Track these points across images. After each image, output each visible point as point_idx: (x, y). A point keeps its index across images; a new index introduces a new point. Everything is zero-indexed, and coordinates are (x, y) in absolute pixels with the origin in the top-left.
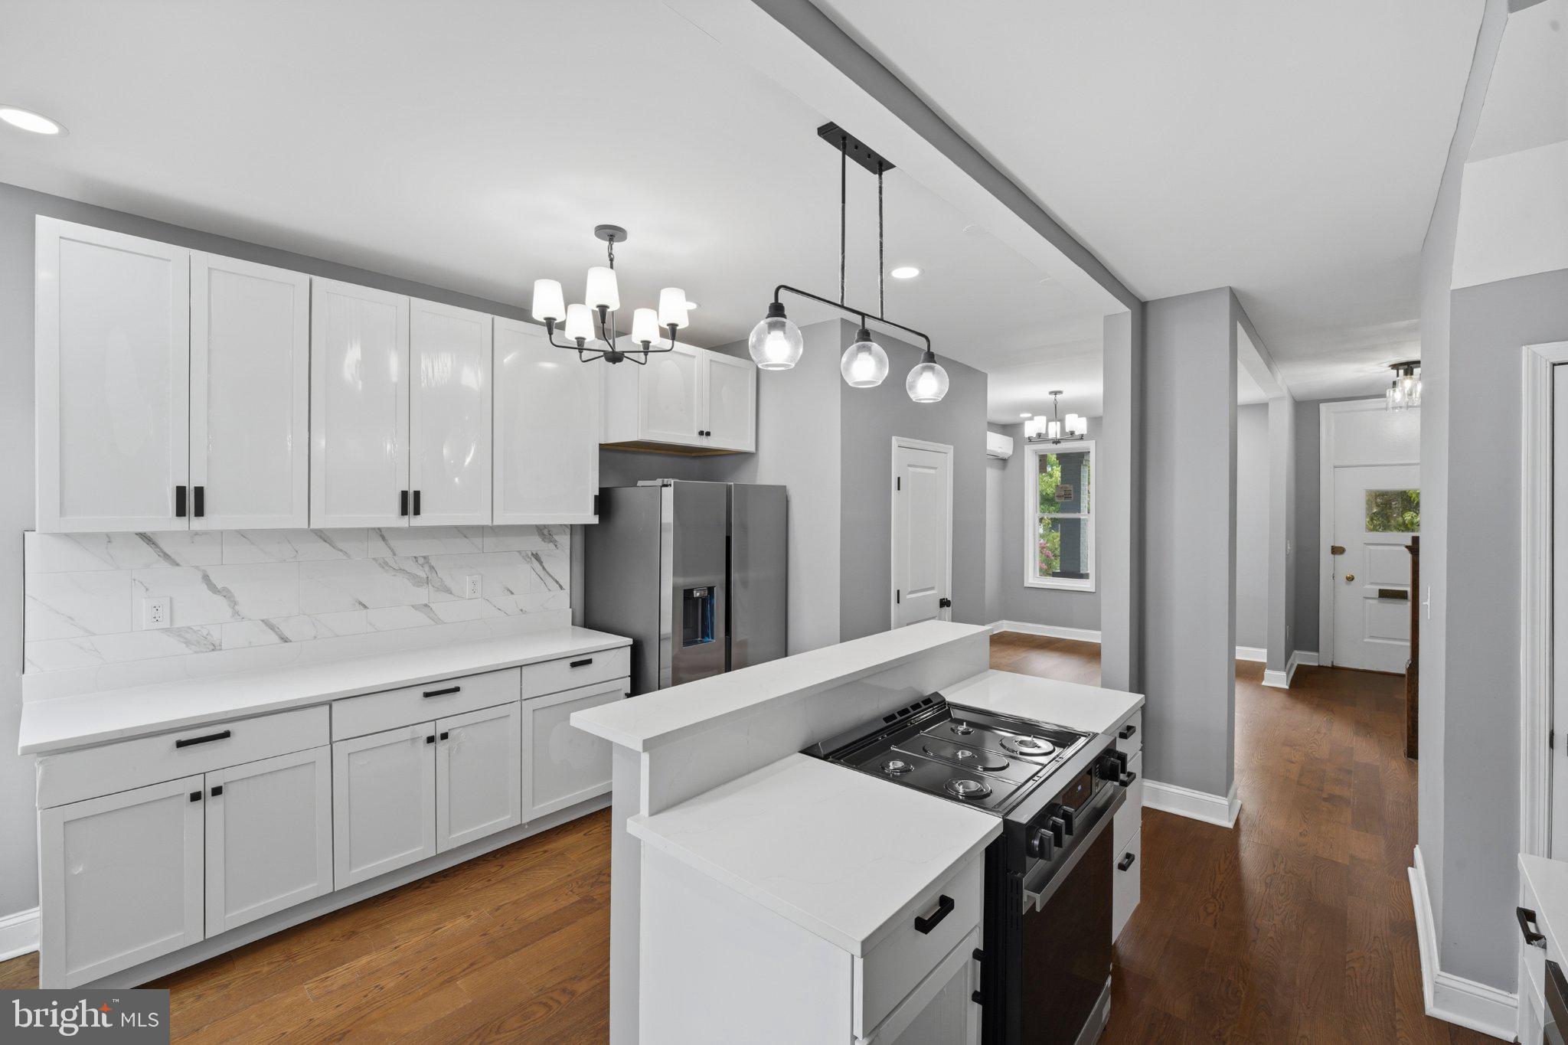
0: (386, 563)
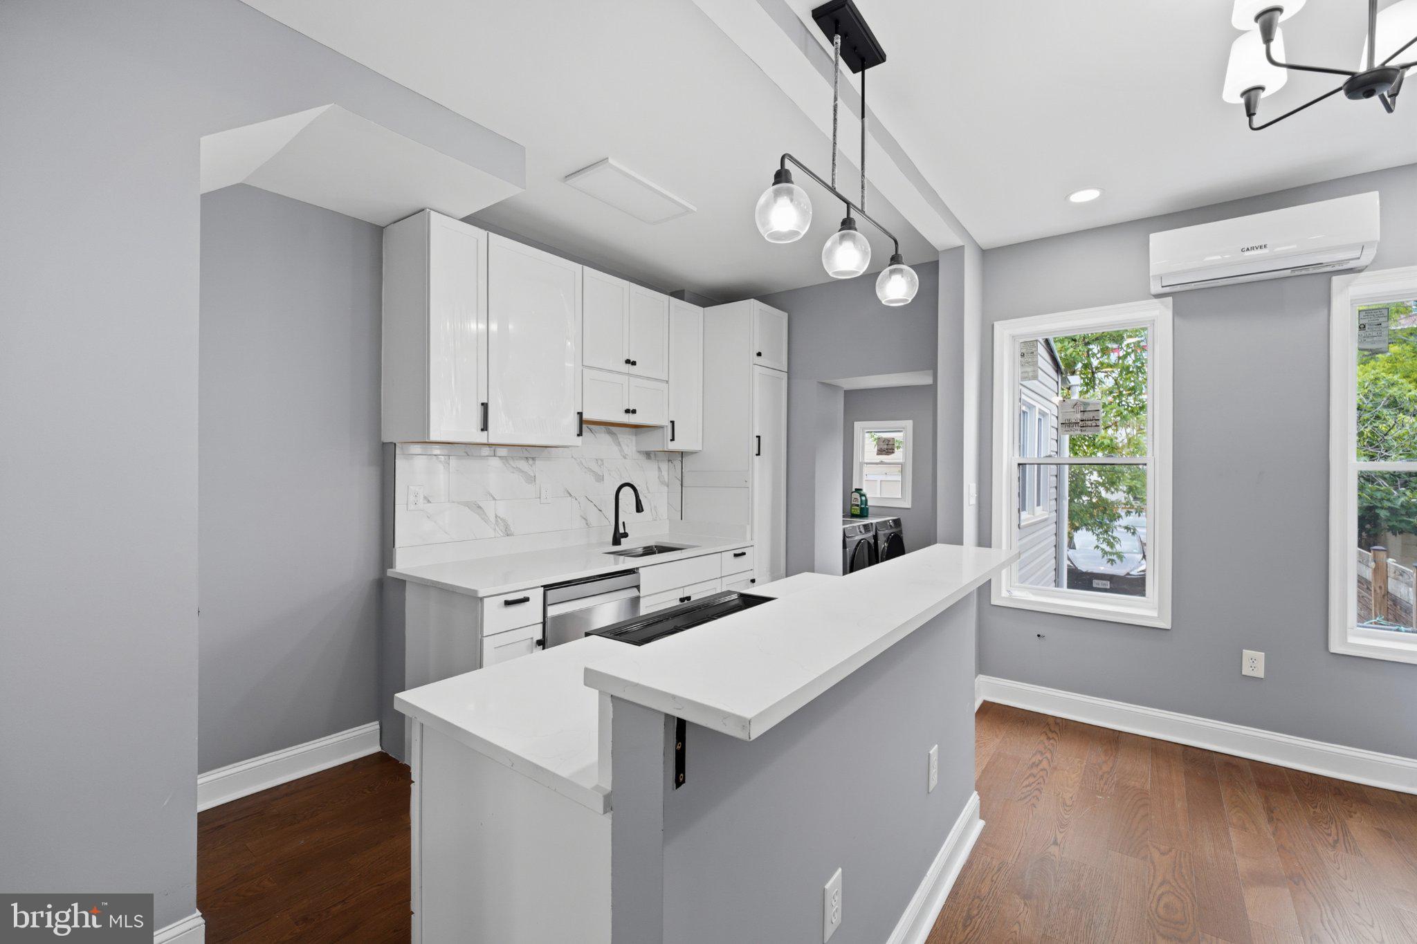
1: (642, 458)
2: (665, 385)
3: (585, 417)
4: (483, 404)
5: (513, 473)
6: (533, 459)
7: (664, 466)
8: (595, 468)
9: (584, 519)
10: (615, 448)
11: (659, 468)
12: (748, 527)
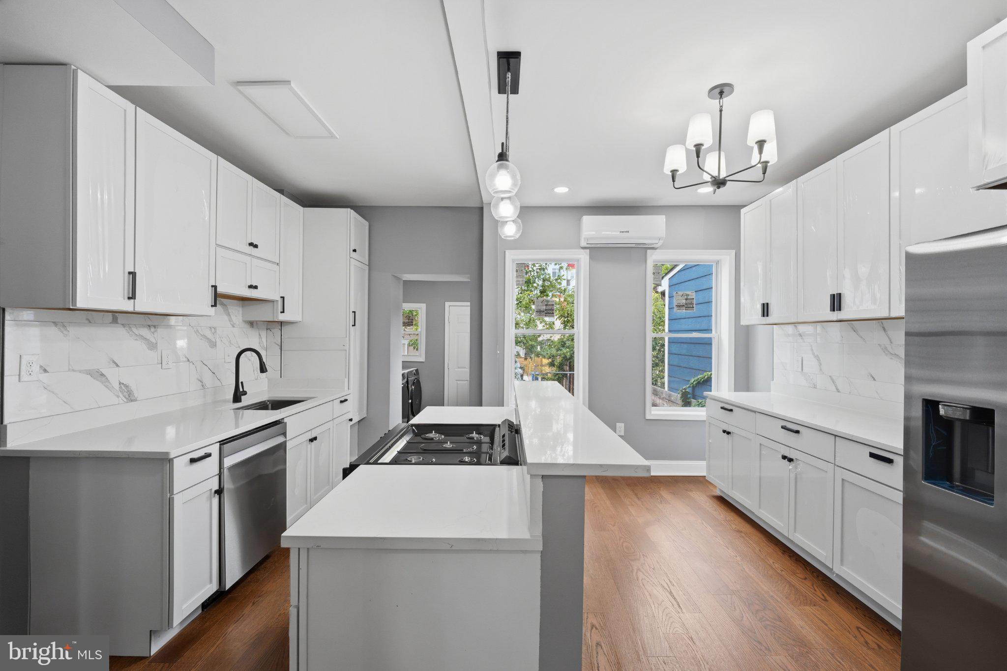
0: (886, 348)
1: (247, 326)
2: (275, 267)
3: (219, 290)
4: (130, 273)
5: (136, 340)
6: (155, 327)
7: (264, 334)
8: (208, 334)
9: (201, 381)
10: (226, 318)
11: (260, 335)
12: (346, 380)
